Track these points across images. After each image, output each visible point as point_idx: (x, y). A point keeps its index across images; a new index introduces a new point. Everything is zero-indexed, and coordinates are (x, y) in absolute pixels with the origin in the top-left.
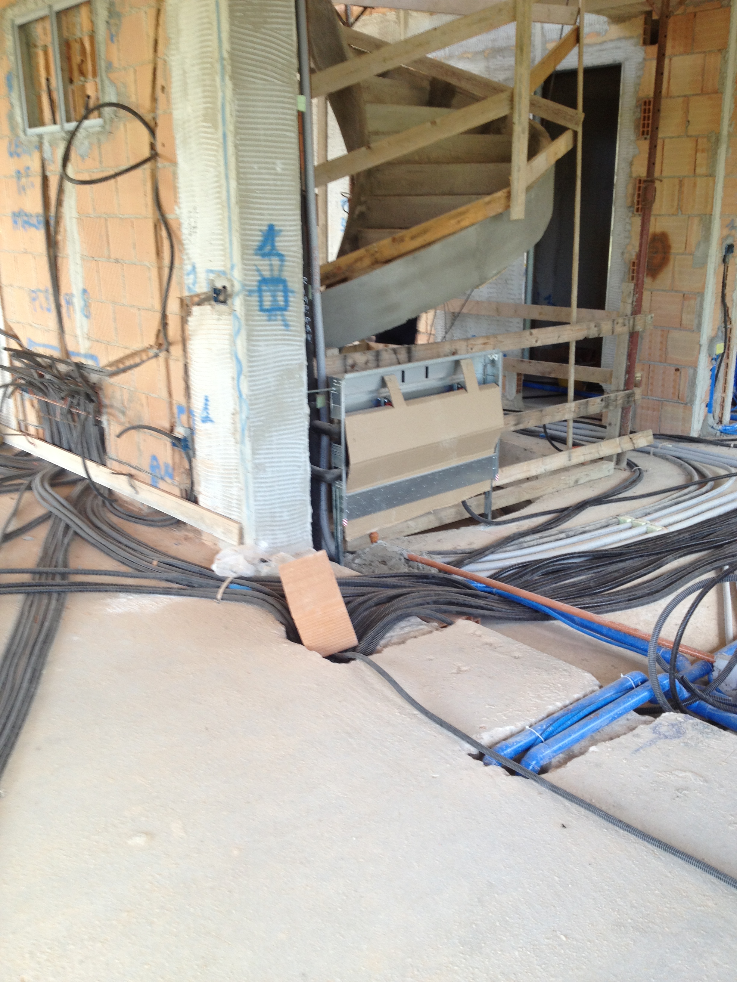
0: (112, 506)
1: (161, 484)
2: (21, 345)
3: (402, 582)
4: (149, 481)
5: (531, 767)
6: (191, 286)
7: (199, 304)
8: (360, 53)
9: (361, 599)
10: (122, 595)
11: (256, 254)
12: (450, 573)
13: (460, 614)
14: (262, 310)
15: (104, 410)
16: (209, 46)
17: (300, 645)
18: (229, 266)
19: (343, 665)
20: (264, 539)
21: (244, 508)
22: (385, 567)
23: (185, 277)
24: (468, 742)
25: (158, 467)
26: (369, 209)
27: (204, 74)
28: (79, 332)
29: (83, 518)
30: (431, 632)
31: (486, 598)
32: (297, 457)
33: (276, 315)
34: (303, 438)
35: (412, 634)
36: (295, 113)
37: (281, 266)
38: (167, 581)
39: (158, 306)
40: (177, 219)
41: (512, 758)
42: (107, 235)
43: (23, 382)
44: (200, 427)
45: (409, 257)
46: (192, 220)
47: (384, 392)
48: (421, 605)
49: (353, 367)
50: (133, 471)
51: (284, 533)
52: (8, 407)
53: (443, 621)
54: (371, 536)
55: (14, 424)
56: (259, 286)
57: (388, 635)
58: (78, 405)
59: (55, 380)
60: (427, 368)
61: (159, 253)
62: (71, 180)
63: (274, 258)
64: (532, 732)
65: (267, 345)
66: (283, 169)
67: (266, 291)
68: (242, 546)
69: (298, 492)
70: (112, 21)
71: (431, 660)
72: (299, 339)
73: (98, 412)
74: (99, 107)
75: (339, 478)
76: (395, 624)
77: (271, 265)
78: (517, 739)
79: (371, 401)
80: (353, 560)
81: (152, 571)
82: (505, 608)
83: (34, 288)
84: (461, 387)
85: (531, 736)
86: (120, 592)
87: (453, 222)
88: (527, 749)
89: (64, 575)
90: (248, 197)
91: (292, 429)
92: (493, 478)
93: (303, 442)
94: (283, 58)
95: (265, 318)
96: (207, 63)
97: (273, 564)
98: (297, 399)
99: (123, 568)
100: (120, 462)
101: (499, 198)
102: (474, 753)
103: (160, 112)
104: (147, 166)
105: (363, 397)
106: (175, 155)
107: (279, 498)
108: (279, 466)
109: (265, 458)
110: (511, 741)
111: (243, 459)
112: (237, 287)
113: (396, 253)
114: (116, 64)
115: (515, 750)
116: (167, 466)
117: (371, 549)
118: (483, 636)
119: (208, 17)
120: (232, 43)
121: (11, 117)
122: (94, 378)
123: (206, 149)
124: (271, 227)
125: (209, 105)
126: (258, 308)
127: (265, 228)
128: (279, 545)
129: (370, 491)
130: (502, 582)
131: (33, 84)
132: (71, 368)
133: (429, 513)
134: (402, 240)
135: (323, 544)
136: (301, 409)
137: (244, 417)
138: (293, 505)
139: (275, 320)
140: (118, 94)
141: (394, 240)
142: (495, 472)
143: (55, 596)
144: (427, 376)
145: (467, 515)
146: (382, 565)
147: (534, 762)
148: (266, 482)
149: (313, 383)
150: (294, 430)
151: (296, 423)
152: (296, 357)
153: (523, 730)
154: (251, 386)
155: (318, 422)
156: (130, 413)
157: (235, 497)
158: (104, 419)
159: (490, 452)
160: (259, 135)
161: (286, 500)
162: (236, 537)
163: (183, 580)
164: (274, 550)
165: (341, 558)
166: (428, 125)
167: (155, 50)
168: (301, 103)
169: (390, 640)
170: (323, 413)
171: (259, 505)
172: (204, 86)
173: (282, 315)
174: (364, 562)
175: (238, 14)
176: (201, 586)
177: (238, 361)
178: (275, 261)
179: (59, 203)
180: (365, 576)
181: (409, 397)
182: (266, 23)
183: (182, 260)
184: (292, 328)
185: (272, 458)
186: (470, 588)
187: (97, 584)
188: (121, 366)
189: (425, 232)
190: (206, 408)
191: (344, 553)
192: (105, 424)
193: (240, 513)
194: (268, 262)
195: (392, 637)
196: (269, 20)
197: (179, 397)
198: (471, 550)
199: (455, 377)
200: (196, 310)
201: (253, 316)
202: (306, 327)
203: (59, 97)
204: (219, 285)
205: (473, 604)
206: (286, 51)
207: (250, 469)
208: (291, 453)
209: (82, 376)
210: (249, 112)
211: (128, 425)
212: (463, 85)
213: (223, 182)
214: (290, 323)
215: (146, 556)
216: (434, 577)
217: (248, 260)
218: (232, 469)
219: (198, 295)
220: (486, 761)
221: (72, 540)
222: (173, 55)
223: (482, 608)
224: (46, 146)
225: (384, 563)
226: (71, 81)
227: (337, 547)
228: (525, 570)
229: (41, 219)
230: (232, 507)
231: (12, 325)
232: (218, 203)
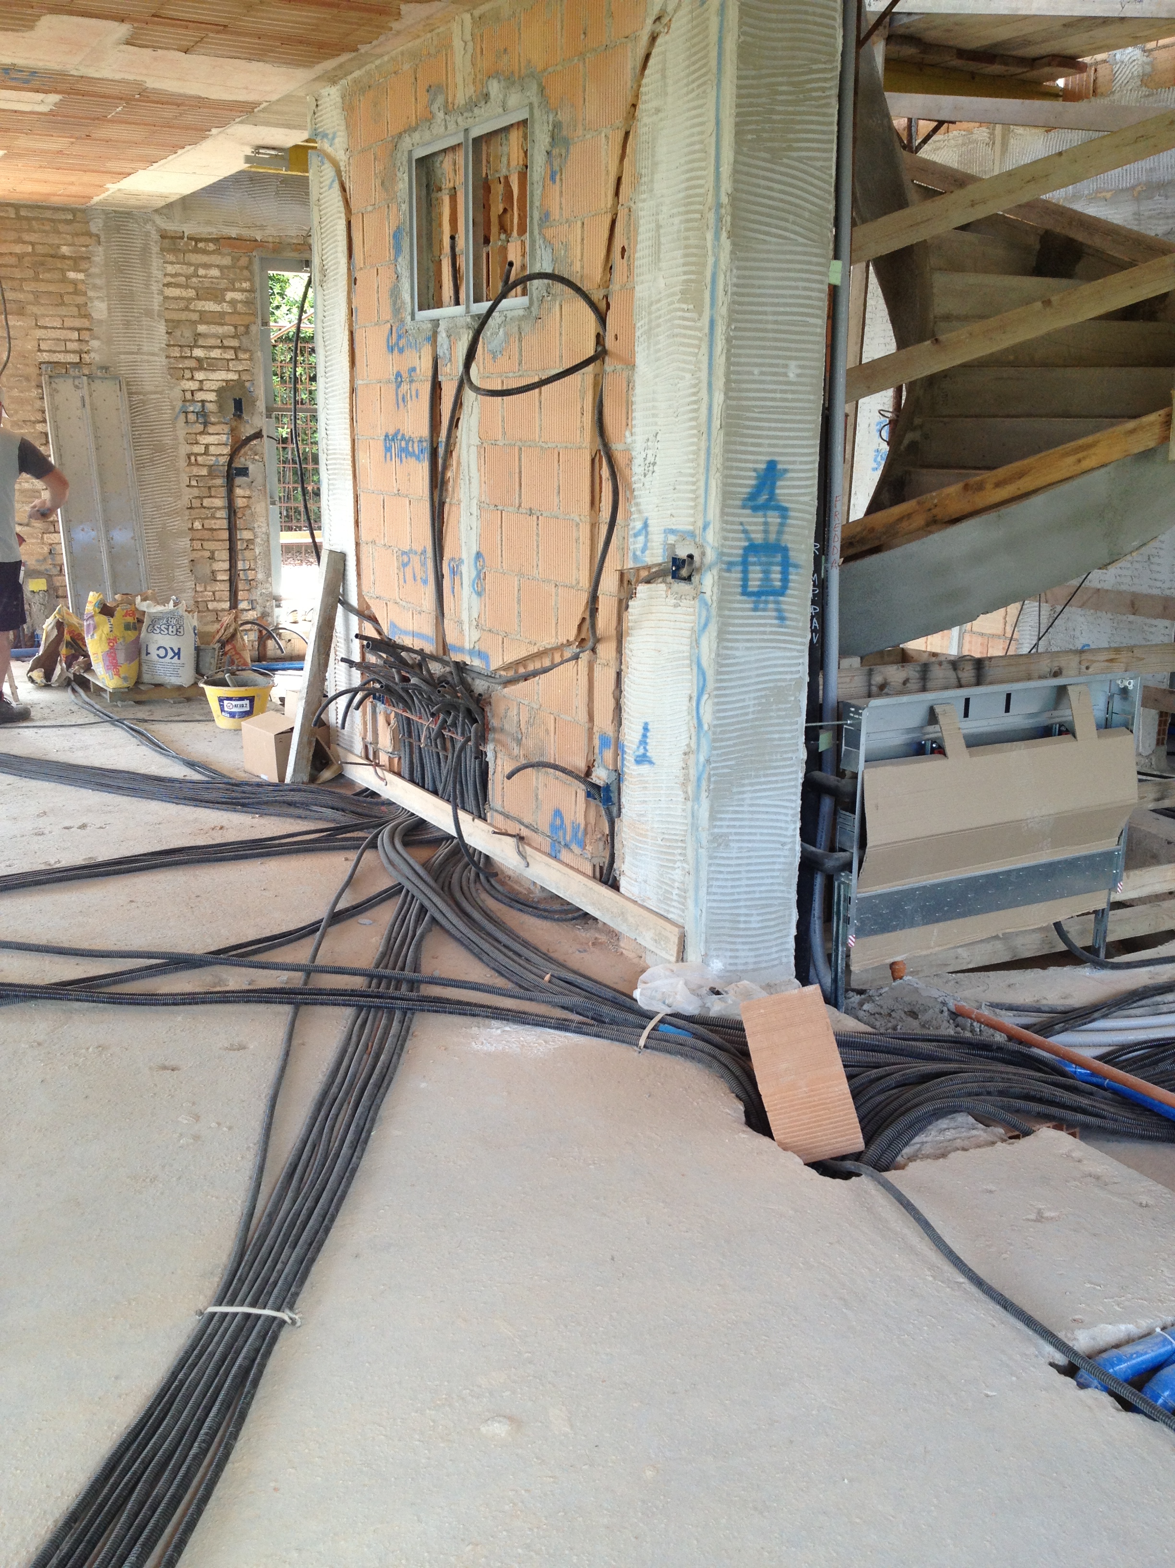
0: (488, 881)
1: (565, 855)
2: (380, 633)
3: (945, 1051)
4: (548, 849)
5: (1160, 1401)
6: (638, 553)
7: (648, 582)
8: (929, 194)
9: (874, 1073)
10: (495, 1023)
11: (744, 507)
12: (1030, 1044)
13: (1045, 1118)
14: (744, 593)
15: (491, 736)
16: (701, 186)
17: (766, 1140)
18: (700, 524)
19: (838, 1181)
20: (718, 956)
21: (690, 903)
22: (915, 1024)
23: (631, 540)
24: (1051, 1343)
25: (562, 826)
26: (926, 437)
27: (687, 230)
28: (465, 617)
29: (446, 898)
30: (993, 1143)
31: (1091, 1094)
32: (781, 828)
33: (766, 602)
34: (794, 798)
35: (959, 1143)
36: (826, 288)
37: (782, 525)
38: (563, 1008)
39: (585, 583)
40: (628, 450)
41: (1126, 1381)
42: (520, 472)
43: (378, 686)
44: (631, 769)
45: (992, 516)
46: (650, 452)
47: (932, 732)
48: (978, 1094)
49: (883, 689)
50: (525, 832)
51: (750, 950)
52: (353, 722)
53: (1014, 1127)
54: (892, 965)
55: (358, 748)
56: (745, 556)
57: (917, 1139)
58: (454, 725)
59: (424, 686)
60: (1009, 696)
61: (594, 502)
62: (477, 390)
63: (770, 513)
64: (1166, 1339)
65: (747, 649)
66: (798, 376)
67: (754, 564)
68: (680, 963)
69: (779, 884)
70: (555, 152)
71: (991, 1192)
72: (799, 640)
73: (482, 738)
74: (524, 280)
75: (848, 867)
76: (930, 1123)
77: (766, 524)
78: (1139, 1348)
79: (908, 745)
80: (861, 1004)
81: (543, 990)
82: (1124, 1116)
83: (407, 548)
84: (1066, 730)
85: (1164, 1346)
86: (493, 1018)
87: (1071, 460)
88: (1155, 1368)
89: (413, 984)
90: (739, 417)
91: (776, 782)
92: (1113, 888)
93: (793, 805)
94: (813, 204)
95: (751, 606)
96: (695, 212)
97: (730, 998)
98: (787, 735)
99: (500, 982)
100: (507, 816)
101: (1152, 424)
102: (1061, 1363)
103: (615, 287)
104: (590, 369)
105: (896, 739)
106: (633, 353)
107: (746, 893)
108: (749, 841)
109: (728, 826)
110: (1128, 1350)
111: (695, 827)
112: (711, 556)
113: (968, 508)
114: (555, 214)
115: (1133, 1366)
116: (575, 829)
117: (892, 989)
118: (1085, 1162)
119: (701, 142)
120: (735, 181)
121: (395, 293)
122: (480, 686)
123: (682, 344)
124: (772, 465)
125: (693, 277)
126: (739, 590)
127: (763, 466)
128: (741, 968)
129: (897, 893)
130: (1121, 1069)
131: (430, 245)
132: (448, 669)
133: (996, 937)
134: (980, 487)
135: (812, 972)
136: (793, 751)
137: (702, 759)
138: (767, 906)
139: (764, 610)
140: (554, 260)
141: (966, 487)
142: (1116, 879)
143: (398, 1015)
144: (1007, 710)
145: (1062, 947)
146: (910, 1019)
147: (1167, 1393)
148: (728, 865)
149: (815, 711)
150: (779, 785)
151: (783, 774)
152: (793, 669)
153: (1149, 1334)
154: (719, 711)
155: (817, 774)
156: (529, 743)
157: (676, 885)
158: (489, 749)
159: (1110, 844)
160: (767, 322)
161: (757, 895)
162: (673, 949)
163: (589, 1009)
164: (733, 976)
165: (841, 999)
166: (1038, 305)
167: (617, 194)
168: (835, 272)
169: (920, 1149)
170: (828, 760)
171: (714, 901)
172: (687, 247)
173: (777, 602)
174: (878, 1010)
175: (749, 137)
176: (613, 1022)
177: (702, 672)
178: (773, 518)
179: (454, 422)
180: (881, 1034)
181: (974, 742)
182: (790, 149)
183: (628, 513)
184: (788, 623)
185: (741, 827)
186: (1064, 1074)
187: (459, 1003)
188: (522, 670)
189: (1021, 475)
190: (644, 741)
191: (847, 991)
192: (490, 757)
193: (683, 911)
194: (762, 520)
195: (923, 1143)
196: (795, 145)
197: (604, 721)
198: (1068, 1008)
199: (1055, 713)
200: (642, 589)
201: (730, 602)
202: (812, 620)
203: (466, 264)
204: (682, 553)
205: (1068, 1103)
206: (818, 192)
207: (704, 842)
208: (772, 820)
209: (463, 681)
210: (753, 286)
211: (523, 761)
212: (1097, 242)
213: (704, 394)
214: (787, 615)
215: (534, 964)
216: (1000, 1049)
217: (734, 515)
218: (677, 841)
219: (649, 568)
220: (1082, 1380)
221: (428, 930)
222: (644, 201)
223: (1084, 1111)
224: (442, 337)
225: (913, 1014)
226: (487, 241)
227: (835, 981)
228: (1163, 1052)
229: (426, 445)
230: (672, 900)
231: (371, 602)
232: (692, 428)
